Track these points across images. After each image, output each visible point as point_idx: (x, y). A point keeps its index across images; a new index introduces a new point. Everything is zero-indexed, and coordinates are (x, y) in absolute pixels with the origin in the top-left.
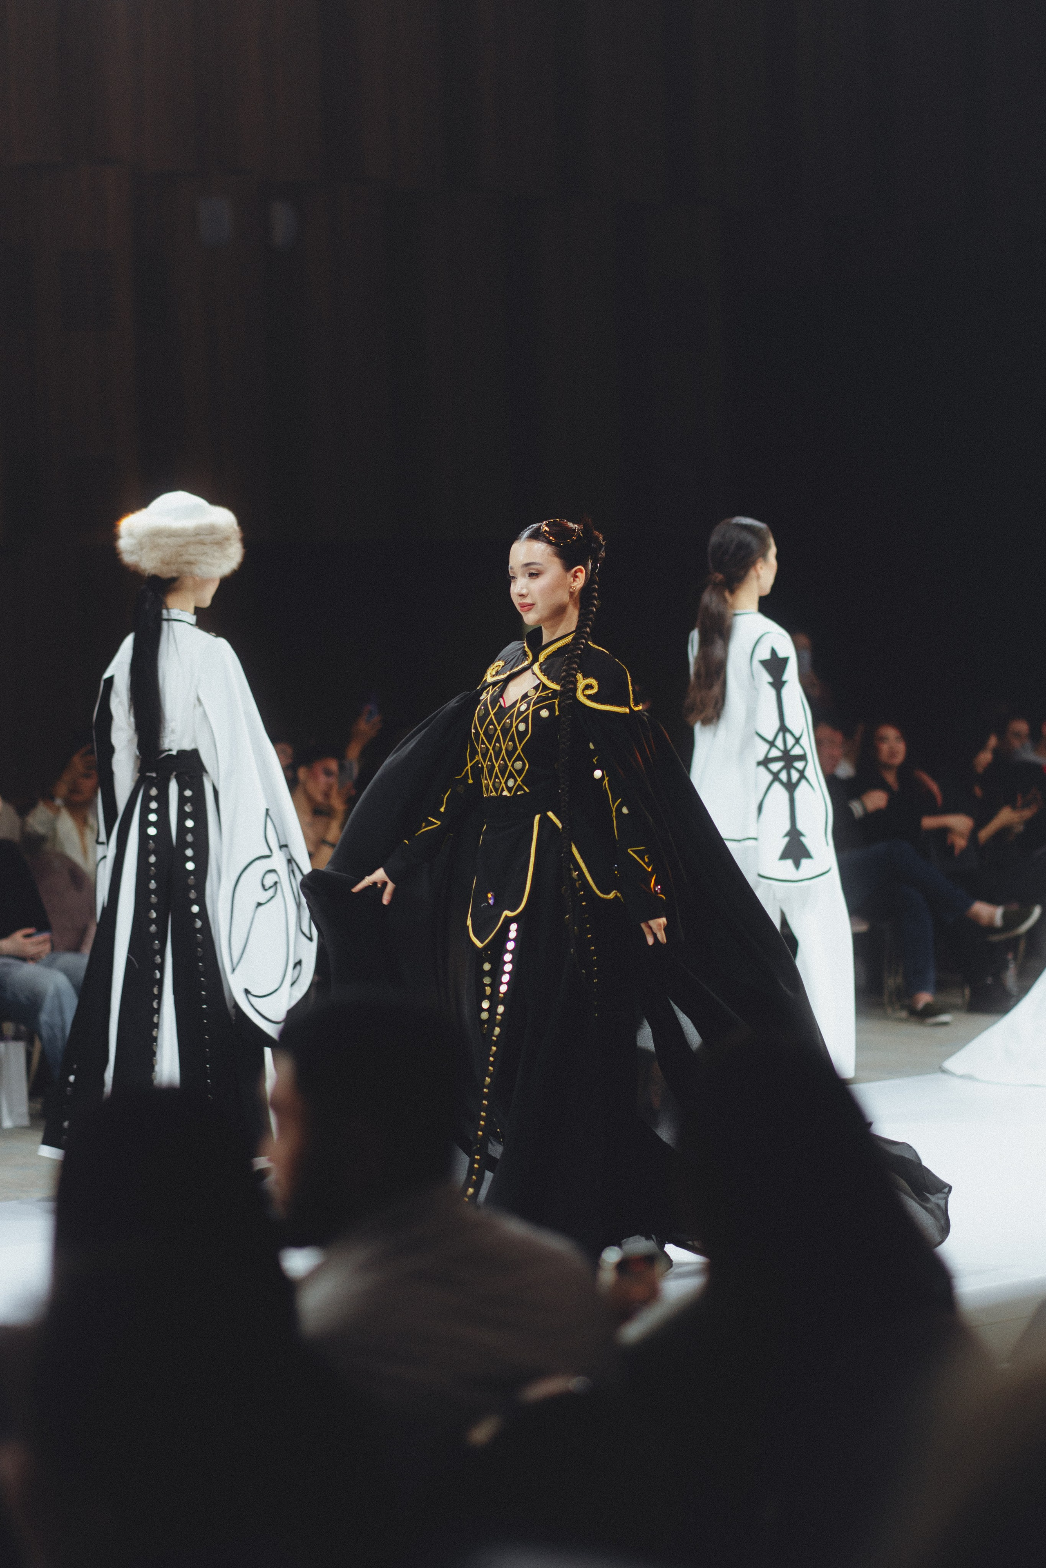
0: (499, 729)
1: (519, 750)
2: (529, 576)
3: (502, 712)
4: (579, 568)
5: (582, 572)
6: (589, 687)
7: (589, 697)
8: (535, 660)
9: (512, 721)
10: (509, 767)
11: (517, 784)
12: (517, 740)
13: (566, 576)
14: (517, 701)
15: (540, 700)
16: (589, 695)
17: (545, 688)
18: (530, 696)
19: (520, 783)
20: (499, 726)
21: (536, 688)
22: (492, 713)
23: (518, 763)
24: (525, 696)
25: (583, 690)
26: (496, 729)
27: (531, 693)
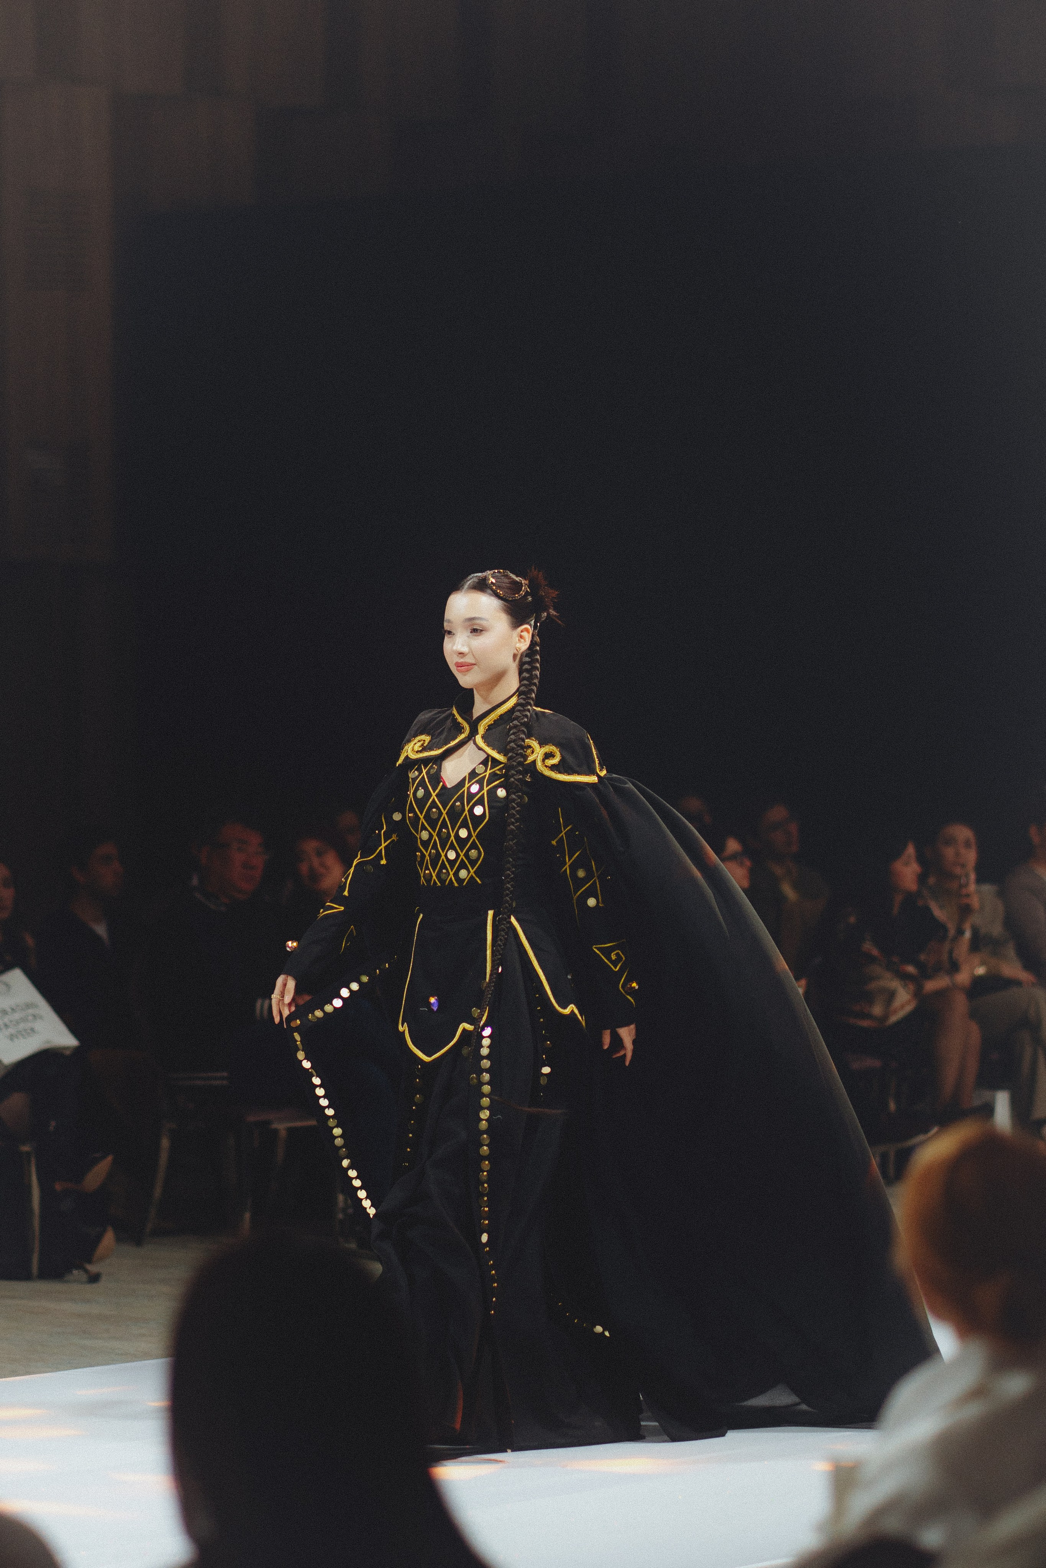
0: (444, 813)
1: (474, 837)
2: (471, 632)
3: (446, 794)
4: (525, 628)
5: (528, 632)
6: (548, 756)
7: (553, 768)
8: (474, 732)
9: (463, 804)
10: (461, 856)
11: (469, 876)
12: (471, 826)
13: (512, 635)
14: (464, 779)
15: (494, 777)
16: (552, 765)
17: (495, 762)
18: (481, 774)
19: (474, 875)
20: (444, 810)
21: (484, 763)
22: (434, 795)
23: (473, 851)
24: (473, 774)
25: (543, 760)
26: (441, 813)
27: (480, 769)
